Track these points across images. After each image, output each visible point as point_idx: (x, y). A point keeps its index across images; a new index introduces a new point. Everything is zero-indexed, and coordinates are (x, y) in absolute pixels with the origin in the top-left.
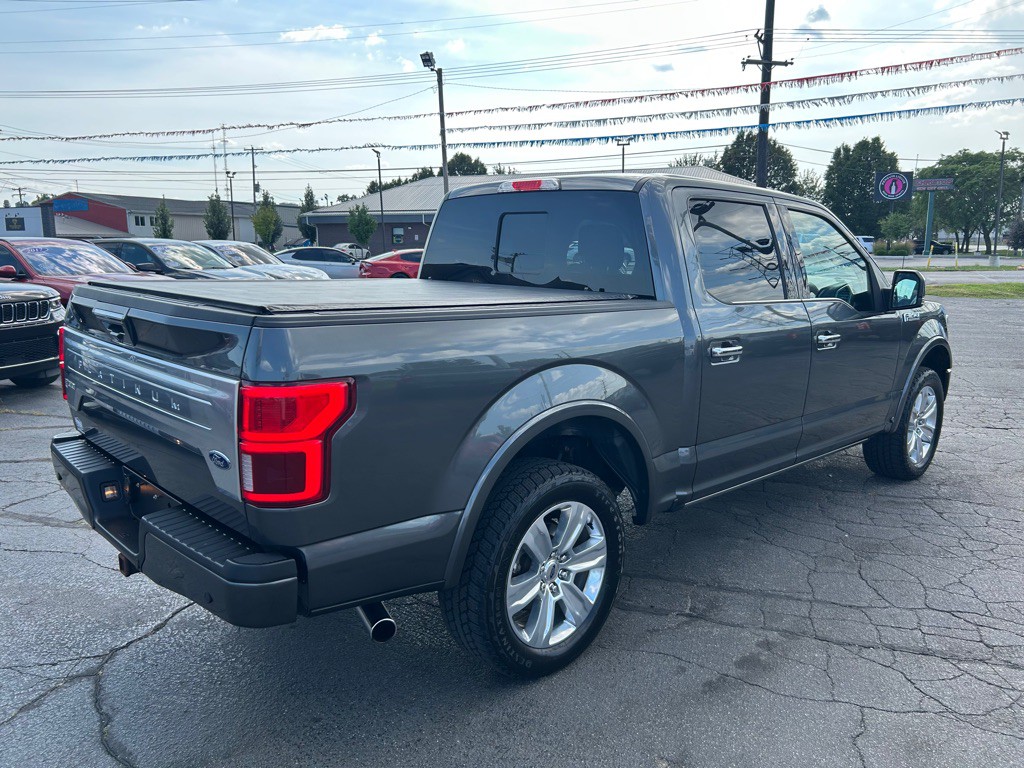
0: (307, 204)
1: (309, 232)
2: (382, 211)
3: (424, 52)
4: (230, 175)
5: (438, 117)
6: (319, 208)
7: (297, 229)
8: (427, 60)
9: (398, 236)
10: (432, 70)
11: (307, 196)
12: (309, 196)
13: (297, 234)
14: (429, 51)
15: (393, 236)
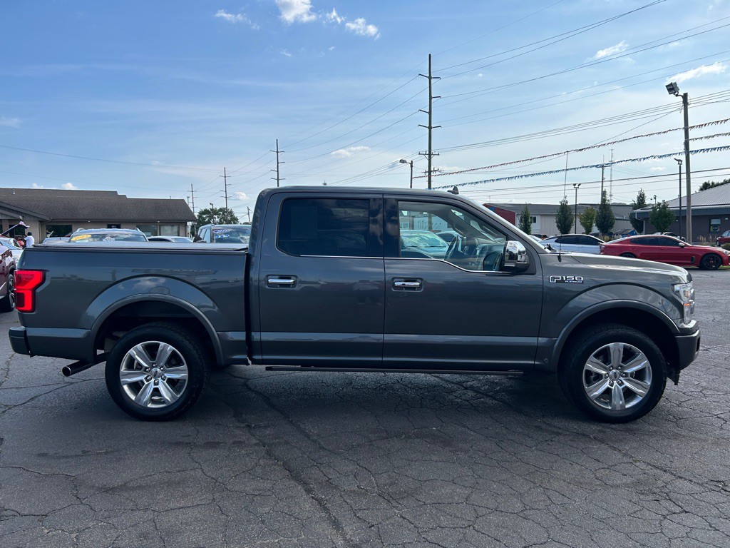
0: (639, 203)
1: (638, 224)
2: (680, 207)
3: (668, 83)
4: (577, 186)
5: (683, 131)
6: (646, 206)
7: (629, 222)
8: (672, 89)
9: (715, 226)
10: (677, 95)
11: (639, 198)
12: (641, 198)
13: (630, 227)
14: (673, 82)
15: (710, 225)
